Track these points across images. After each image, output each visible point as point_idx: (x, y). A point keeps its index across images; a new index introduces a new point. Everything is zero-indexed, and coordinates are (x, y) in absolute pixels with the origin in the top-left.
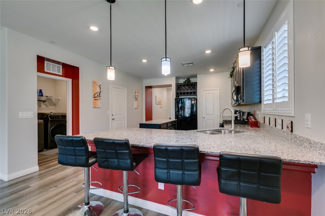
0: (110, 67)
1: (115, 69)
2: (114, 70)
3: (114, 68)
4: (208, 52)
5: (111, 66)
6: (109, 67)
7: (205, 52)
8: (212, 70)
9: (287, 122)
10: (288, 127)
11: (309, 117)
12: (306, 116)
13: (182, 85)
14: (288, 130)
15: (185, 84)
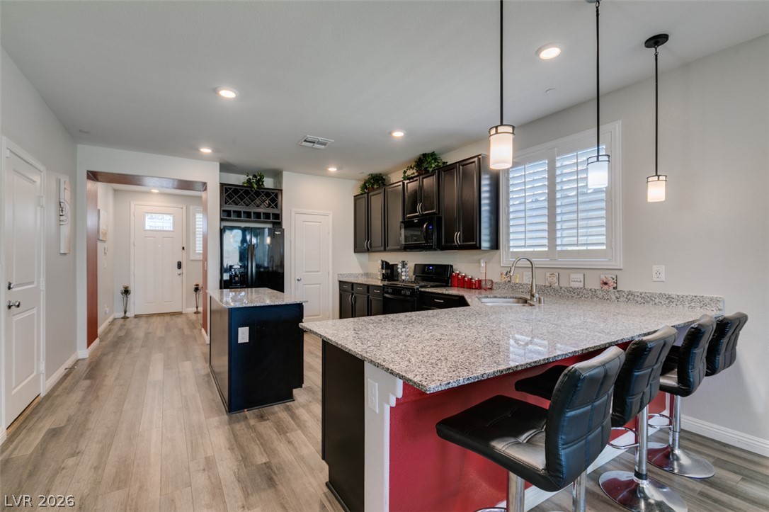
0: (499, 128)
1: (513, 133)
2: (511, 135)
3: (510, 130)
4: (398, 134)
5: (502, 124)
6: (496, 127)
7: (390, 133)
8: (332, 170)
9: (603, 277)
10: (606, 284)
11: (662, 268)
12: (655, 268)
13: (242, 190)
14: (606, 287)
15: (249, 189)
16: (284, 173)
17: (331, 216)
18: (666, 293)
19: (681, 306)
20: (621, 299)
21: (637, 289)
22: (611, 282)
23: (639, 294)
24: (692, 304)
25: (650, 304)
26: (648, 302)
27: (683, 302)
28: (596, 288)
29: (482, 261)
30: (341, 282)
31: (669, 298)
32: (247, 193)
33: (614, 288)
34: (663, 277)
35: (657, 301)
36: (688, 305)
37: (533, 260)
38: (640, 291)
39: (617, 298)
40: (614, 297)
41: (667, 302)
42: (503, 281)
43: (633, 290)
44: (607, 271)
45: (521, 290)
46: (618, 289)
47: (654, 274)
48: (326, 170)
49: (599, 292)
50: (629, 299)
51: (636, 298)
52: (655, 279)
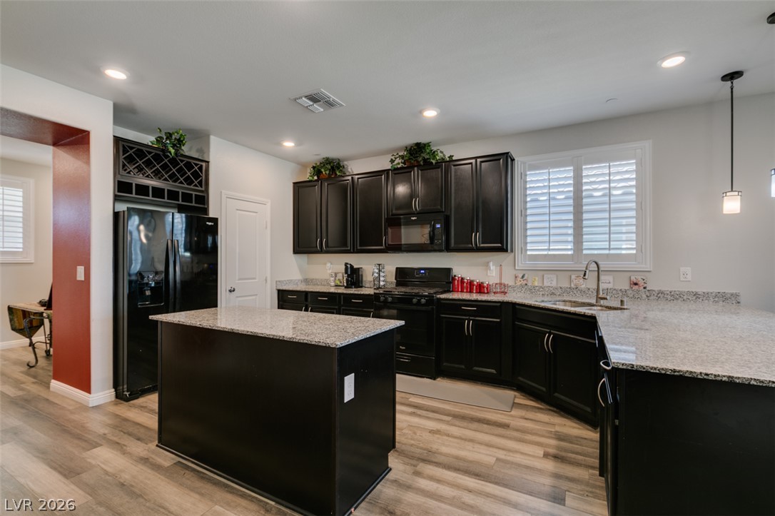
7: (421, 112)
8: (289, 144)
9: (633, 279)
10: (636, 284)
11: (688, 270)
12: (682, 269)
13: (150, 153)
14: (636, 287)
15: (161, 153)
16: (212, 138)
17: (269, 205)
18: (694, 291)
19: (707, 301)
20: (652, 298)
21: (666, 288)
22: (641, 283)
23: (668, 292)
24: (716, 299)
25: (679, 301)
26: (677, 299)
27: (708, 298)
28: (627, 288)
29: (491, 264)
30: (280, 292)
31: (696, 295)
32: (157, 158)
33: (645, 288)
34: (689, 278)
35: (685, 297)
36: (712, 300)
37: (599, 263)
38: (670, 290)
39: (647, 296)
40: (644, 296)
41: (694, 298)
42: (519, 284)
43: (663, 289)
44: (636, 273)
45: (541, 293)
46: (648, 289)
47: (682, 275)
48: (279, 144)
49: (629, 292)
50: (659, 297)
51: (665, 296)
52: (682, 279)
